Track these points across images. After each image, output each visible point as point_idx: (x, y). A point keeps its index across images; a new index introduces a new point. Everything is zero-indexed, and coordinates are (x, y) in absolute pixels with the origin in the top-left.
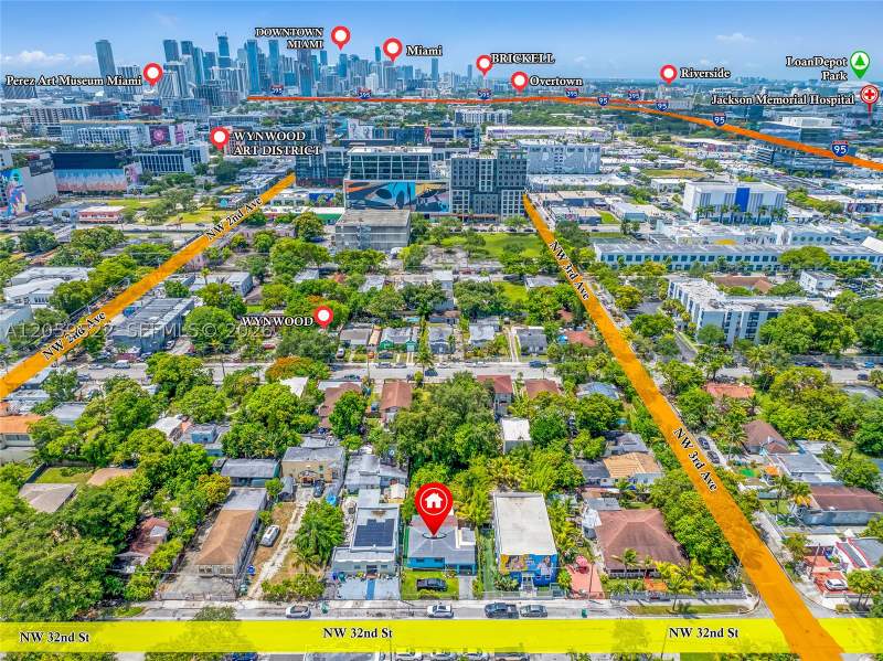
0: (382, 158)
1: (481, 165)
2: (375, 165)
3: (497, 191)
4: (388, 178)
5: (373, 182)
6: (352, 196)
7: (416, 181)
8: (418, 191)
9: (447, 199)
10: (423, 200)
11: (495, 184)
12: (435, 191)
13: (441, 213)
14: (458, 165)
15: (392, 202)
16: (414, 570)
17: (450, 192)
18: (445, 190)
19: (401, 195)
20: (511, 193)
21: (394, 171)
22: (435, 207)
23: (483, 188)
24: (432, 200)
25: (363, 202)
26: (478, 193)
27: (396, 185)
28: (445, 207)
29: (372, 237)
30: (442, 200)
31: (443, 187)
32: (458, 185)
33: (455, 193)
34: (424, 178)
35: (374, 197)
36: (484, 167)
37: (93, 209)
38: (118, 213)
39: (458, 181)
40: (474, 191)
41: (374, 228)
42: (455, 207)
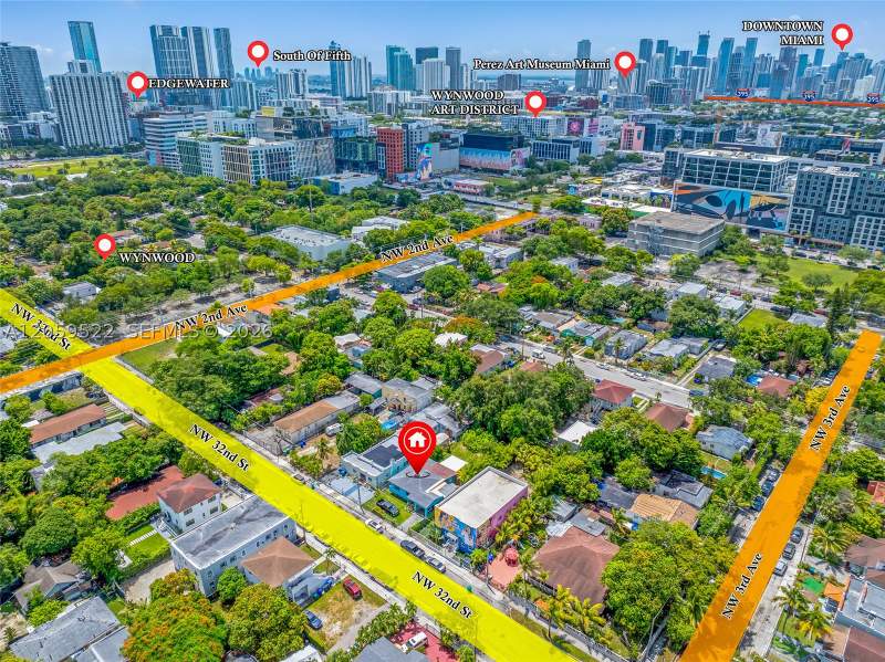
0: (719, 163)
1: (835, 182)
2: (710, 169)
3: (852, 214)
4: (721, 184)
5: (704, 187)
6: (680, 198)
7: (754, 192)
8: (753, 203)
9: (785, 217)
10: (756, 213)
11: (849, 207)
12: (772, 205)
13: (775, 230)
14: (805, 179)
15: (721, 210)
16: (393, 494)
17: (790, 209)
18: (784, 206)
19: (732, 206)
20: (870, 221)
21: (730, 178)
22: (769, 223)
23: (832, 210)
24: (767, 214)
25: (690, 206)
26: (824, 214)
27: (728, 193)
28: (780, 224)
29: (663, 240)
30: (780, 216)
31: (783, 202)
32: (801, 202)
33: (795, 210)
34: (762, 189)
35: (703, 203)
36: (838, 186)
37: (466, 182)
38: (481, 187)
39: (802, 197)
40: (819, 211)
41: (666, 231)
42: (792, 226)
